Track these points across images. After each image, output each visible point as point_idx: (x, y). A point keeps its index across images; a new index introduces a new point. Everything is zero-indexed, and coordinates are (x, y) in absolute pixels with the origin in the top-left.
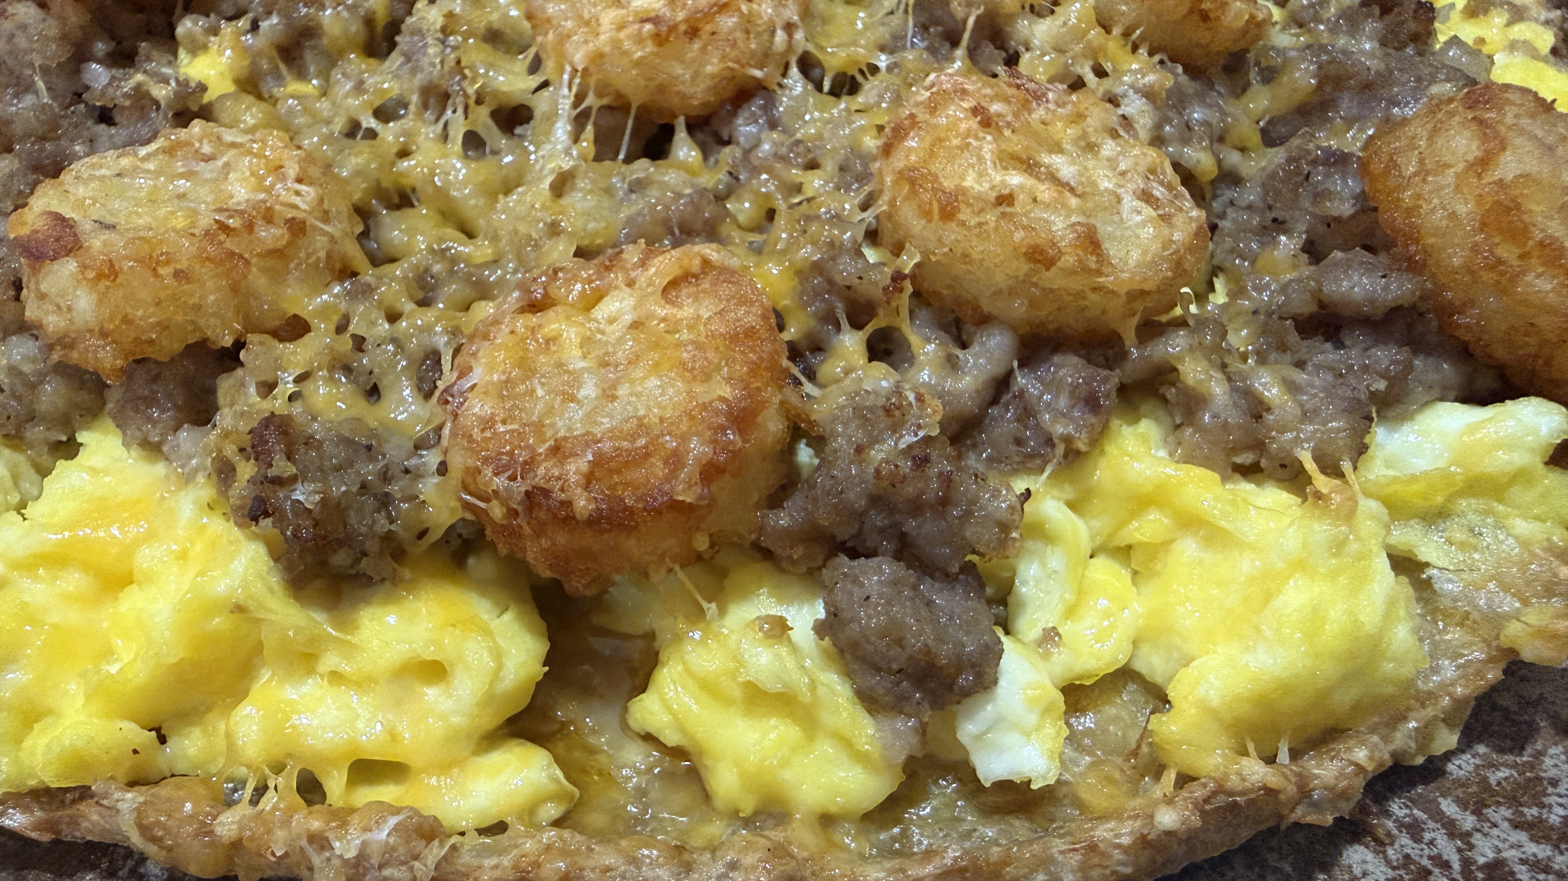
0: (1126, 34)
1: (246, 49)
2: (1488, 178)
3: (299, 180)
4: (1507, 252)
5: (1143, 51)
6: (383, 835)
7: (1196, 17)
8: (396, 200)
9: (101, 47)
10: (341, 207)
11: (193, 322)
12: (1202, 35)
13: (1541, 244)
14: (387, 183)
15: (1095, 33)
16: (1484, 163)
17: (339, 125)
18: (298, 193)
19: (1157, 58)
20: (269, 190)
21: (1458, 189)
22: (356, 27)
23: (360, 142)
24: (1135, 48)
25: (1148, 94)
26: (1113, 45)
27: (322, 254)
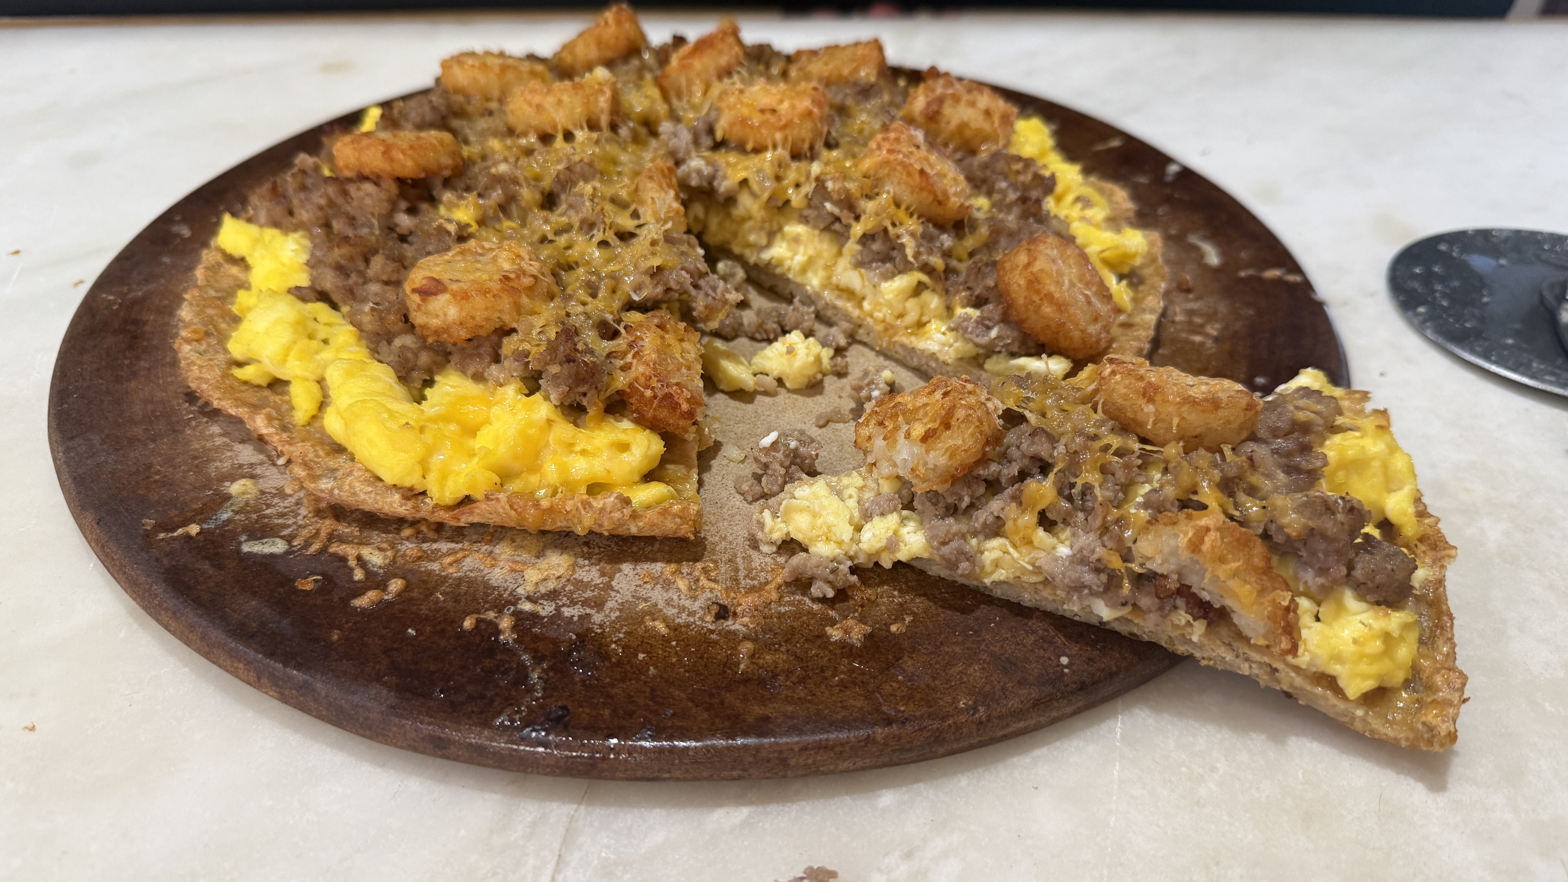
0: (907, 209)
1: (481, 206)
2: (1029, 271)
3: (530, 260)
4: (1036, 298)
5: (915, 217)
6: (612, 499)
7: (936, 203)
8: (567, 268)
9: (403, 205)
10: (547, 271)
11: (499, 318)
12: (940, 210)
13: (1045, 295)
14: (562, 261)
15: (892, 209)
16: (1028, 265)
17: (536, 238)
18: (531, 265)
19: (921, 221)
20: (519, 264)
21: (1020, 274)
22: (538, 196)
23: (546, 245)
24: (911, 215)
25: (912, 235)
26: (901, 214)
27: (545, 290)
